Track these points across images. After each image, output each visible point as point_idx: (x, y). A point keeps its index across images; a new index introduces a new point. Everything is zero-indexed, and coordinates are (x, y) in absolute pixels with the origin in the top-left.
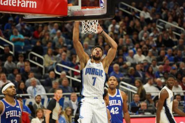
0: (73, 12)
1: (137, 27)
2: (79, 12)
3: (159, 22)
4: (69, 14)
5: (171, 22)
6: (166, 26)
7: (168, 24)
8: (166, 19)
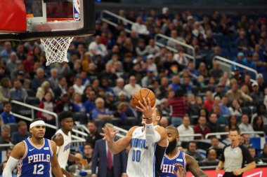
0: (35, 27)
1: (127, 45)
2: (44, 25)
3: (159, 38)
4: (29, 29)
5: (175, 38)
6: (169, 43)
7: (171, 40)
8: (168, 33)
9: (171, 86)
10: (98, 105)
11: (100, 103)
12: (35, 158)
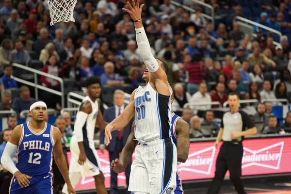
9: (187, 50)
10: (107, 70)
11: (110, 67)
12: (31, 144)
